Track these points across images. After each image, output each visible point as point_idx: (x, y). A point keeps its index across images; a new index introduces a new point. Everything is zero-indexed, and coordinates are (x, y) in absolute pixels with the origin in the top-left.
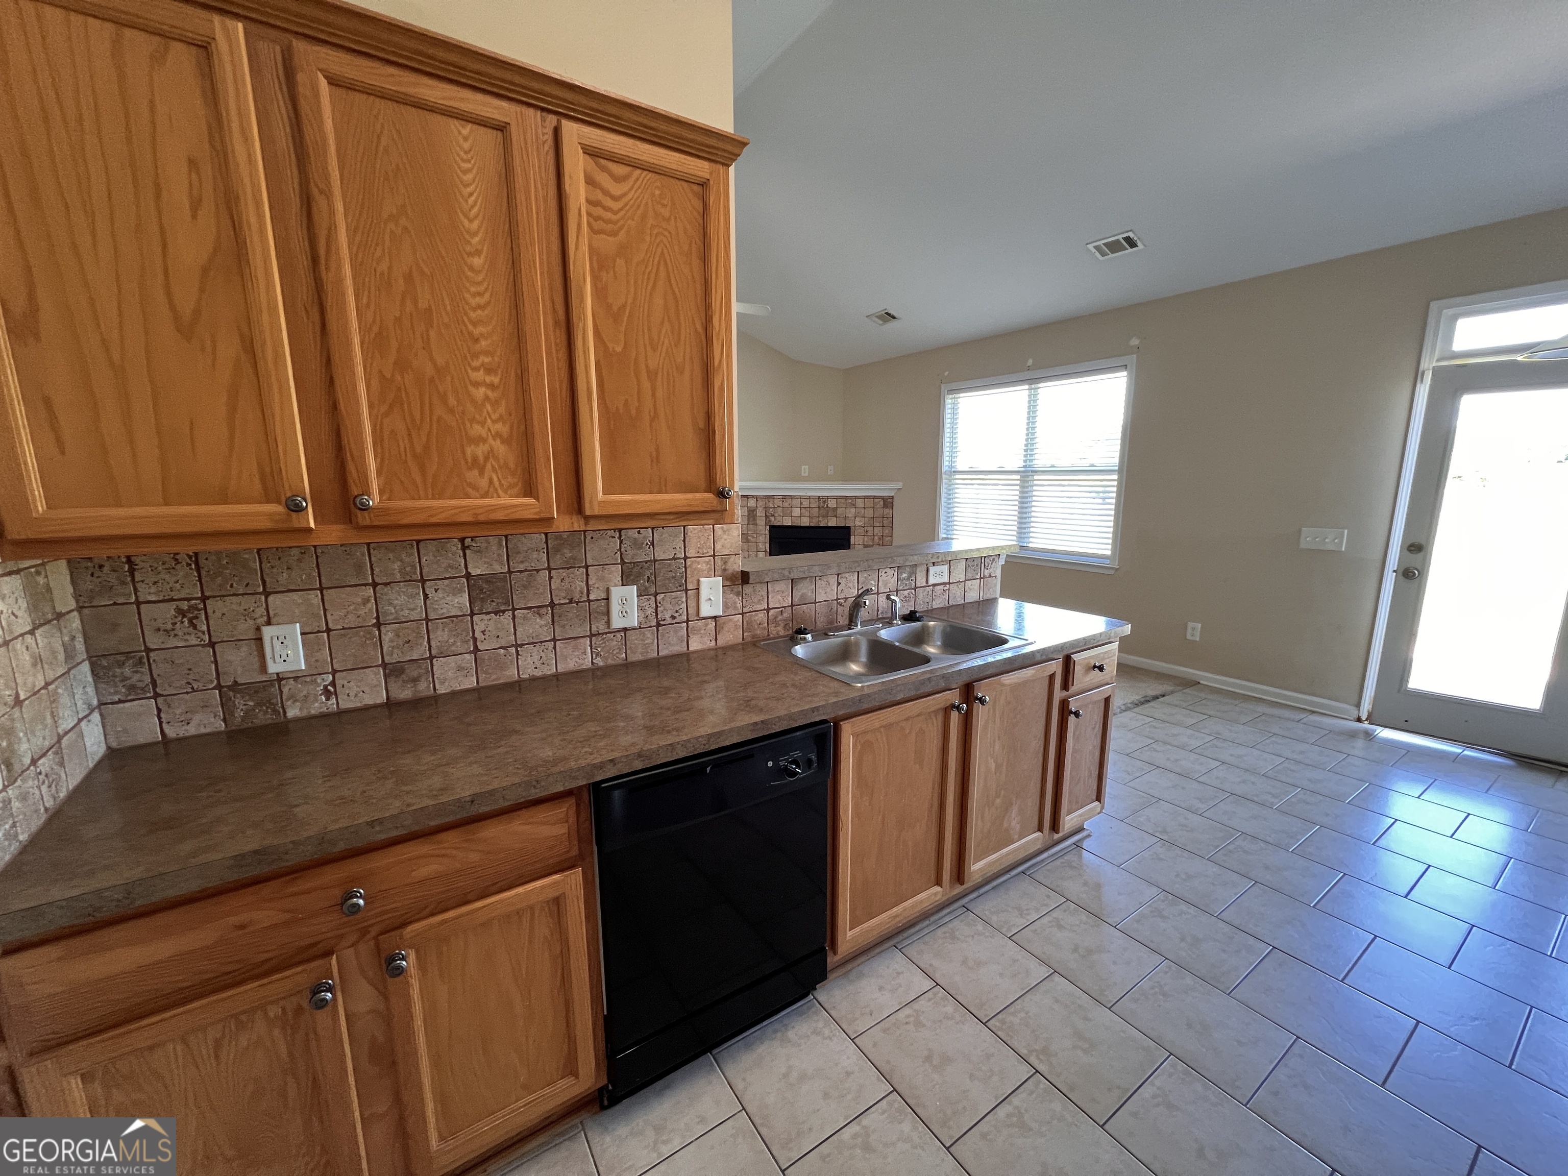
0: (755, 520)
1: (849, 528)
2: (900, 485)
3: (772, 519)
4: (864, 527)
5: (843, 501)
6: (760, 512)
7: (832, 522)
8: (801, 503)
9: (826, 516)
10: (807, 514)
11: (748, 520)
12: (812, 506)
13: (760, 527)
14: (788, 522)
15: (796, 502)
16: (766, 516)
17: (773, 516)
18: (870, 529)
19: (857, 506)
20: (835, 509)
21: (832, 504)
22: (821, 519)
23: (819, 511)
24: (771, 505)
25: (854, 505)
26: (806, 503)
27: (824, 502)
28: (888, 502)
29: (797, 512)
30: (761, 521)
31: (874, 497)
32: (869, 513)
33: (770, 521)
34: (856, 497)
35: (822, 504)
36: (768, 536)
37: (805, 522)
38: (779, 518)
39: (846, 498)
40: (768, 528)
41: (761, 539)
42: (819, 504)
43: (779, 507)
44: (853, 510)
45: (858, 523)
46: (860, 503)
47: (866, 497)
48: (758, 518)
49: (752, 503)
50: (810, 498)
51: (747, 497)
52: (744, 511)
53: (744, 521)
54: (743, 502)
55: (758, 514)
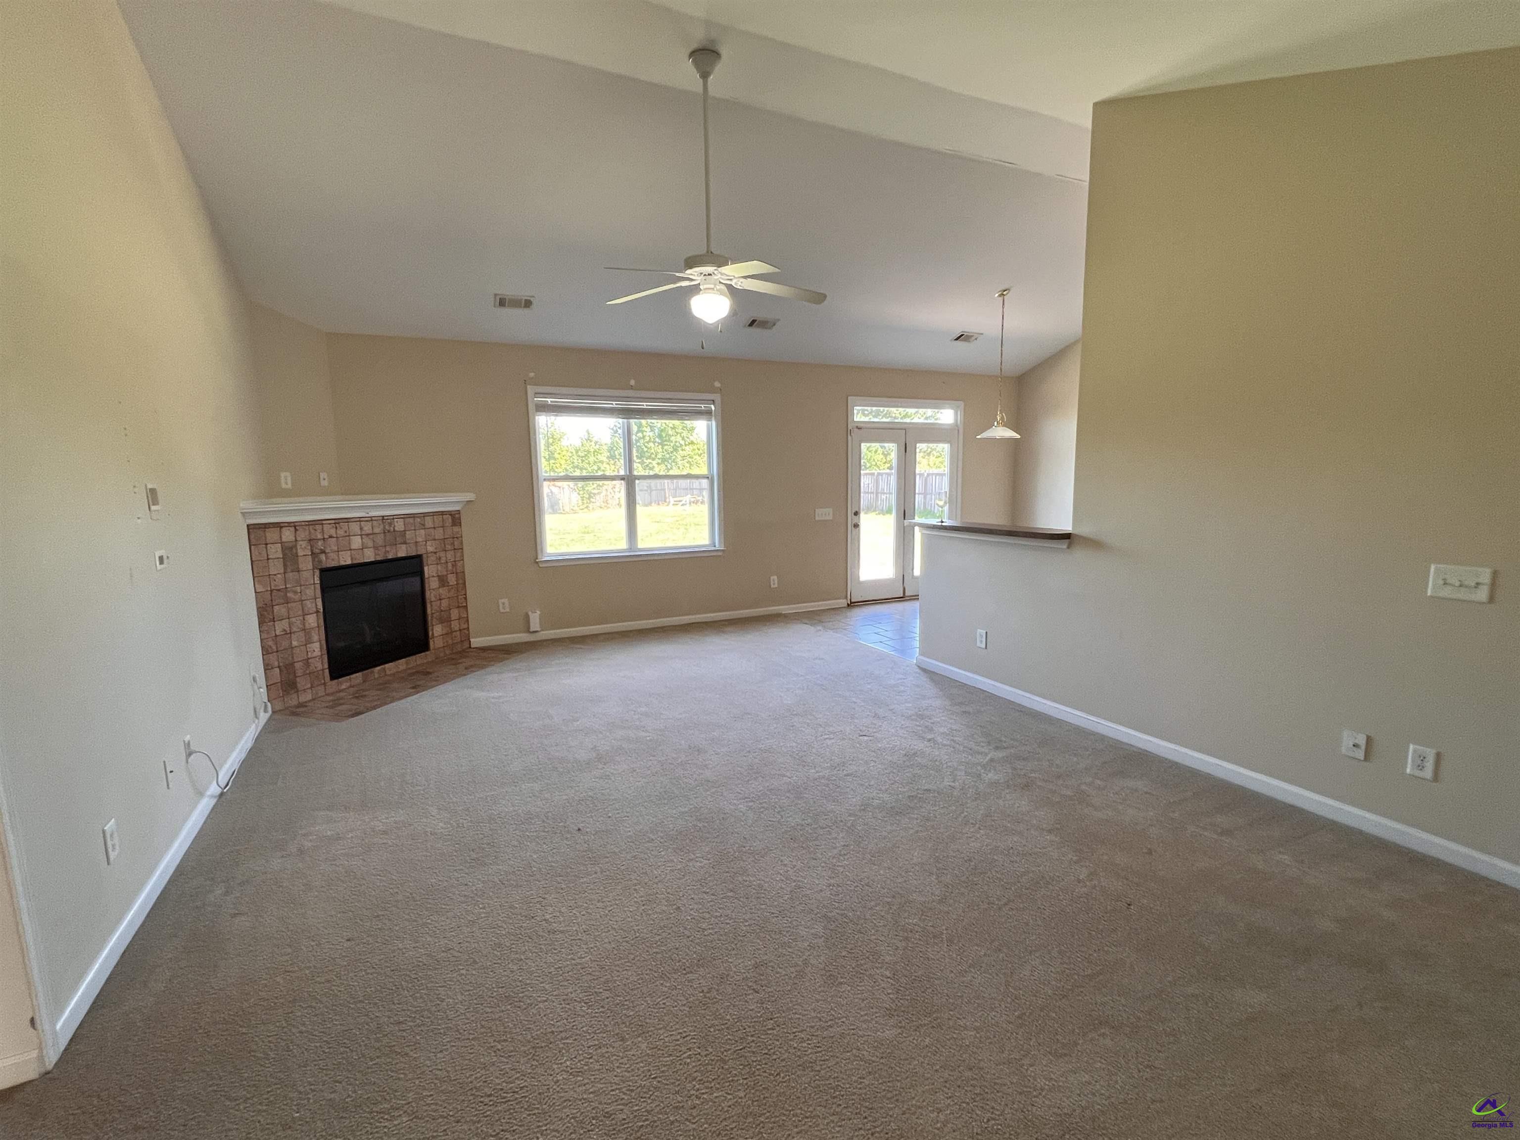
0: (295, 563)
1: (421, 556)
2: (470, 496)
3: (323, 557)
4: (436, 553)
5: (411, 520)
6: (303, 550)
7: (401, 552)
8: (361, 529)
9: (394, 544)
10: (370, 543)
11: (285, 566)
12: (377, 530)
13: (305, 574)
14: (345, 559)
15: (355, 527)
16: (313, 553)
17: (323, 552)
18: (442, 554)
19: (427, 526)
20: (403, 533)
21: (399, 526)
22: (388, 549)
23: (385, 536)
24: (320, 536)
25: (424, 525)
26: (367, 528)
27: (390, 524)
28: (455, 518)
29: (356, 542)
30: (306, 564)
31: (442, 513)
32: (439, 534)
33: (320, 562)
34: (425, 515)
35: (387, 528)
36: (318, 586)
37: (369, 556)
38: (332, 555)
39: (413, 516)
40: (317, 573)
41: (310, 592)
42: (384, 527)
43: (331, 537)
44: (423, 532)
45: (429, 549)
46: (429, 522)
47: (434, 514)
48: (300, 559)
49: (288, 535)
50: (371, 519)
51: (279, 526)
52: (275, 551)
53: (276, 568)
54: (272, 535)
55: (300, 553)
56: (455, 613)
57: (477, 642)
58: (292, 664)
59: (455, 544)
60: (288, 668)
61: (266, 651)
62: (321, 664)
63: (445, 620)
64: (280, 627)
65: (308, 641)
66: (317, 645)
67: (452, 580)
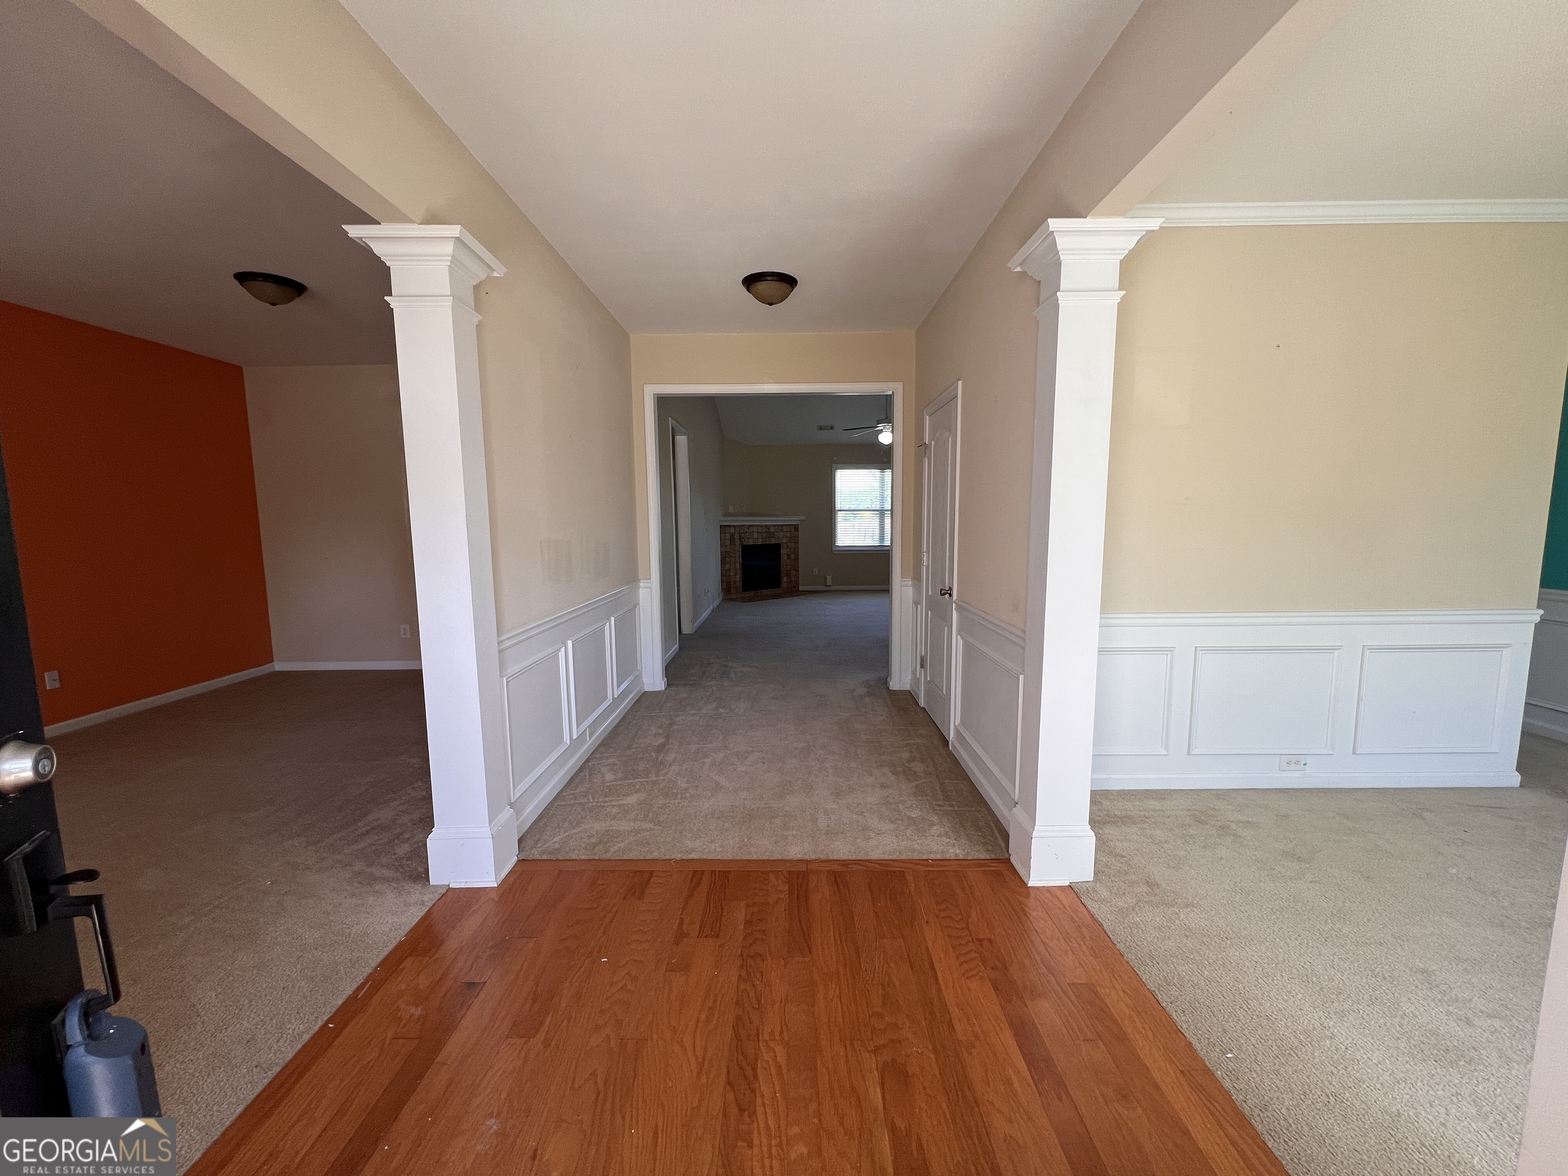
1: (780, 544)
2: (803, 518)
3: (743, 540)
4: (787, 543)
5: (777, 528)
6: (737, 537)
7: (773, 542)
9: (770, 537)
10: (761, 536)
11: (731, 542)
12: (763, 531)
13: (737, 546)
14: (751, 542)
15: (755, 529)
16: (740, 538)
18: (789, 544)
20: (774, 533)
21: (772, 530)
22: (767, 539)
23: (766, 534)
24: (743, 532)
25: (782, 530)
26: (760, 530)
27: (769, 529)
28: (796, 528)
29: (755, 535)
30: (737, 542)
31: (790, 525)
32: (788, 534)
33: (742, 542)
34: (783, 526)
36: (741, 552)
37: (760, 542)
38: (746, 540)
39: (778, 526)
40: (741, 546)
41: (737, 554)
42: (766, 530)
43: (746, 533)
44: (782, 533)
45: (784, 541)
46: (785, 529)
47: (787, 525)
48: (736, 540)
49: (732, 530)
50: (761, 526)
51: (729, 526)
52: (728, 536)
53: (728, 543)
54: (727, 530)
55: (736, 538)
56: (793, 573)
57: (801, 588)
58: (730, 582)
59: (795, 540)
60: (728, 583)
61: (722, 575)
62: (739, 584)
63: (789, 575)
64: (727, 566)
65: (736, 574)
66: (739, 576)
67: (793, 556)
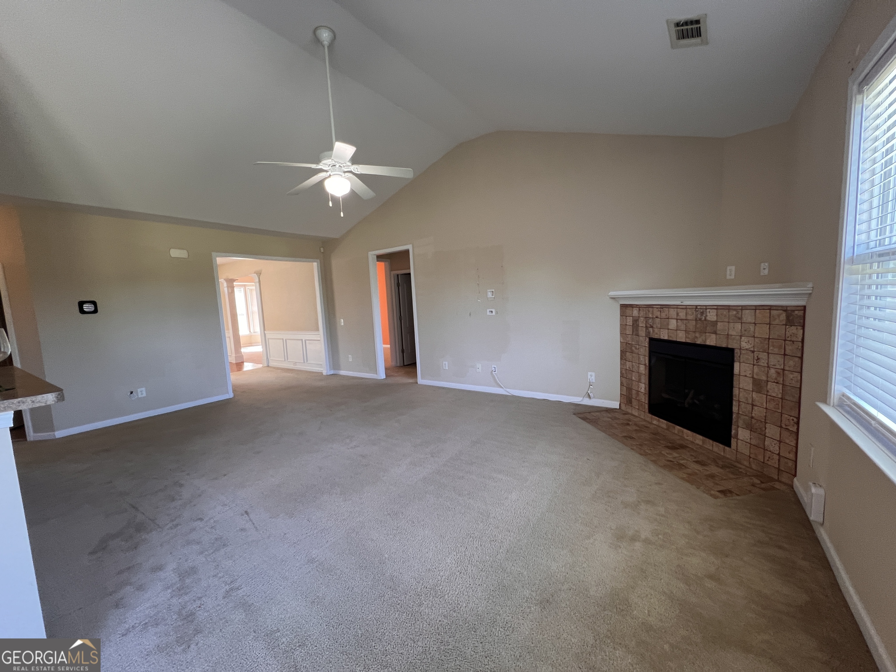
0: (637, 330)
1: (732, 350)
3: (651, 330)
4: (753, 352)
5: (725, 312)
7: (711, 341)
8: (678, 314)
9: (703, 332)
10: (683, 327)
11: (633, 330)
12: (689, 317)
13: (641, 338)
14: (664, 336)
15: (673, 313)
16: (646, 327)
17: (652, 327)
18: (763, 356)
19: (744, 320)
20: (715, 323)
21: (711, 316)
22: (697, 335)
23: (696, 323)
24: (650, 316)
25: (740, 319)
26: (682, 315)
27: (702, 313)
28: (792, 316)
29: (673, 324)
30: (642, 332)
31: (770, 308)
33: (649, 333)
34: (744, 308)
35: (699, 316)
36: (647, 349)
38: (656, 330)
39: (728, 308)
40: (648, 340)
42: (697, 315)
43: (657, 317)
44: (738, 326)
45: (744, 345)
46: (748, 316)
47: (756, 308)
48: (640, 328)
50: (687, 308)
53: (630, 331)
54: (631, 312)
55: (641, 325)
60: (629, 389)
61: (622, 376)
62: (644, 399)
64: (627, 365)
65: (639, 381)
